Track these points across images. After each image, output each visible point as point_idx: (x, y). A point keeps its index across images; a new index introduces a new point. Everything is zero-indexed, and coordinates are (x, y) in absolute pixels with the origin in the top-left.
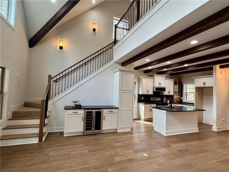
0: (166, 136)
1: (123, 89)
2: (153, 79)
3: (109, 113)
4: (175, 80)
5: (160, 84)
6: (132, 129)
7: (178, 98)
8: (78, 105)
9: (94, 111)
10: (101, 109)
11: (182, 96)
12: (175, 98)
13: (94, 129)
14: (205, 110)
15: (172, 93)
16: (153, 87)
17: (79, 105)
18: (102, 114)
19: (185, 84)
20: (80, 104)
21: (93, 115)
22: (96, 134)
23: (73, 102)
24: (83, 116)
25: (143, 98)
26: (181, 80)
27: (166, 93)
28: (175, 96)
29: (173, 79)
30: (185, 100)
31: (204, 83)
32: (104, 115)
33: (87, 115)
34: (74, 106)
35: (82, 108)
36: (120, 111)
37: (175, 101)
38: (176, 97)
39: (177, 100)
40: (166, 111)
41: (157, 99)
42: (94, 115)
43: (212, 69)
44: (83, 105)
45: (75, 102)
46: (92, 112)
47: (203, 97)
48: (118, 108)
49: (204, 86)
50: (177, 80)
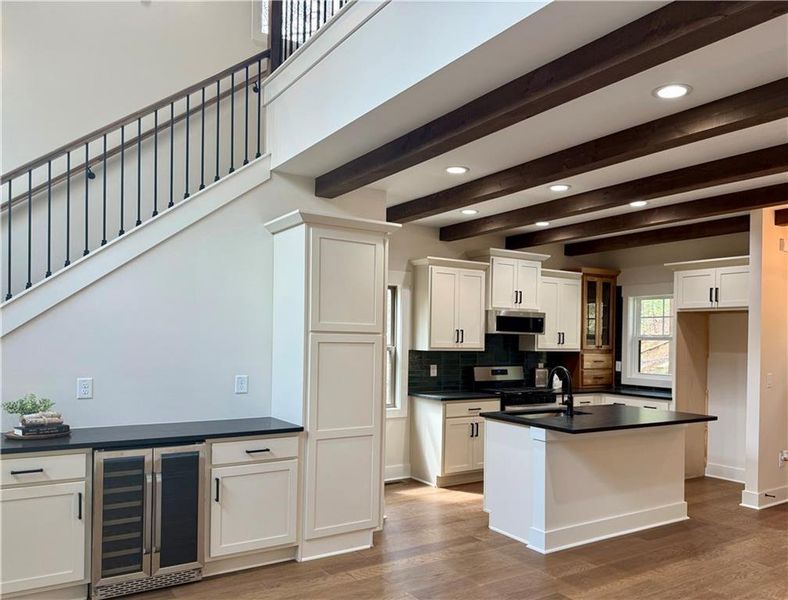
0: (544, 552)
1: (327, 324)
2: (486, 270)
3: (248, 458)
4: (589, 279)
5: (518, 297)
6: (378, 537)
7: (601, 365)
8: (42, 425)
9: (153, 456)
10: (200, 439)
11: (618, 357)
12: (587, 365)
13: (157, 557)
14: (715, 418)
15: (572, 344)
16: (487, 312)
17: (51, 425)
18: (207, 467)
19: (631, 299)
20: (56, 420)
21: (149, 479)
22: (168, 588)
23: (11, 408)
24: (81, 487)
25: (434, 372)
26: (614, 277)
27: (546, 342)
28: (587, 357)
29: (579, 271)
30: (634, 376)
31: (714, 294)
32: (217, 473)
33: (108, 483)
34: (19, 433)
35: (72, 441)
36: (310, 445)
37: (588, 381)
38: (592, 361)
39: (599, 373)
40: (544, 430)
41: (505, 372)
42: (154, 479)
43: (743, 224)
44: (77, 421)
45: (23, 410)
46: (139, 463)
47: (708, 356)
48: (301, 429)
49: (715, 304)
50: (596, 279)
